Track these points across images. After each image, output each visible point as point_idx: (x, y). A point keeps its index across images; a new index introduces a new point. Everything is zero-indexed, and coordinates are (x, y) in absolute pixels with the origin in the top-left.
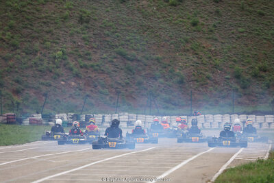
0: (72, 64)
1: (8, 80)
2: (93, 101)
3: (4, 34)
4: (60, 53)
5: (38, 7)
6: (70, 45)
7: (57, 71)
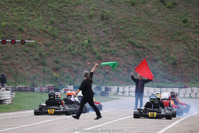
0: (96, 49)
1: (49, 60)
2: (111, 77)
3: (47, 28)
4: (86, 41)
5: (71, 8)
6: (94, 36)
7: (85, 54)
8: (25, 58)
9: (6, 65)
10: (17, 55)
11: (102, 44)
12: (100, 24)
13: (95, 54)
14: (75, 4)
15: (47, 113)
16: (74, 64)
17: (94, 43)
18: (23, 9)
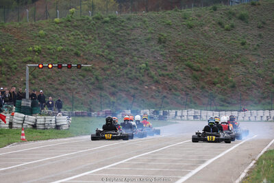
0: (153, 73)
1: (106, 85)
2: (168, 100)
3: (103, 52)
4: (144, 65)
5: (128, 32)
6: (151, 59)
7: (142, 78)
8: (82, 83)
9: (62, 89)
10: (74, 79)
11: (159, 68)
12: (158, 48)
13: (152, 77)
14: (131, 27)
15: (104, 138)
16: (131, 88)
17: (151, 66)
18: (79, 33)
